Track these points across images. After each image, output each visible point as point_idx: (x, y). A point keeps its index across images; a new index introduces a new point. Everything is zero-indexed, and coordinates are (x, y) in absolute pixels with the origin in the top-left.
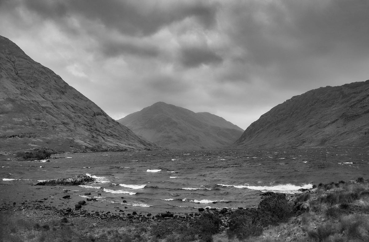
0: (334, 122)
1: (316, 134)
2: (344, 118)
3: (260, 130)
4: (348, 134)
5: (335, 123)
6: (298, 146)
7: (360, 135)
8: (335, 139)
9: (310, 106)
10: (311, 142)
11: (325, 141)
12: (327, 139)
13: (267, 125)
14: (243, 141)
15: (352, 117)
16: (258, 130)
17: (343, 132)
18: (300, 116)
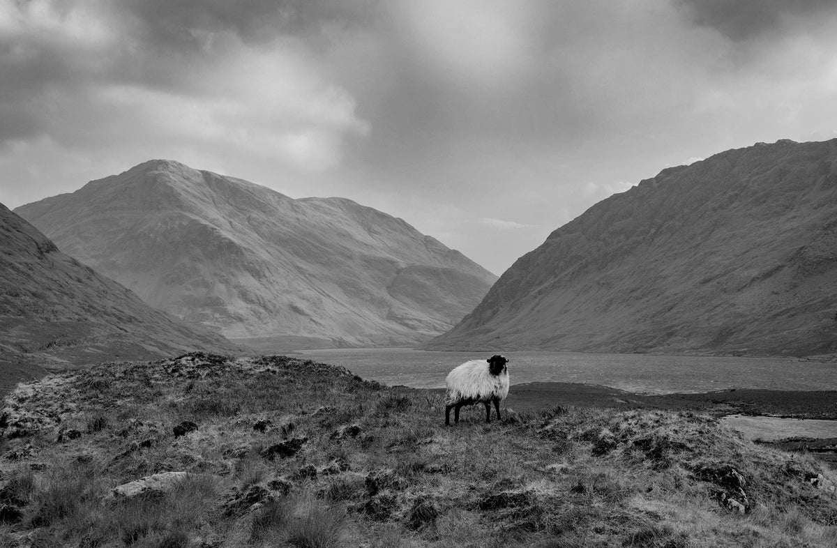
0: (767, 275)
1: (709, 311)
2: (796, 267)
3: (545, 285)
4: (793, 315)
5: (772, 278)
6: (651, 347)
7: (822, 319)
8: (755, 329)
9: (715, 210)
10: (690, 335)
11: (730, 333)
12: (735, 328)
13: (571, 270)
14: (488, 320)
15: (819, 263)
16: (541, 283)
17: (784, 308)
18: (679, 243)
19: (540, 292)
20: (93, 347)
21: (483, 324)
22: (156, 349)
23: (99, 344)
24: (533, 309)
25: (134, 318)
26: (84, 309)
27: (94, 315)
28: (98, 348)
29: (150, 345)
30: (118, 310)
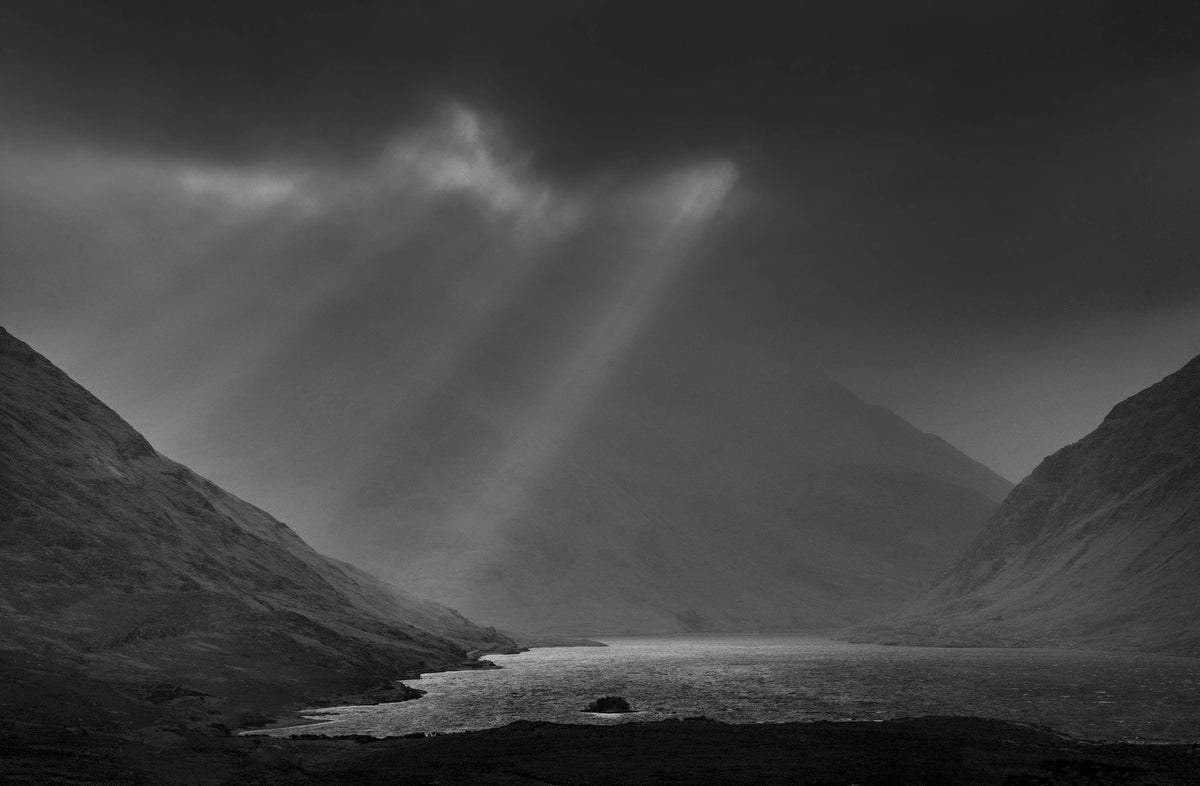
3: (1100, 513)
13: (1152, 483)
14: (982, 582)
16: (1091, 509)
19: (1087, 528)
20: (203, 640)
21: (973, 589)
22: (315, 642)
23: (216, 634)
24: (1071, 562)
25: (287, 581)
26: (195, 566)
27: (213, 577)
28: (212, 641)
29: (307, 635)
30: (258, 566)
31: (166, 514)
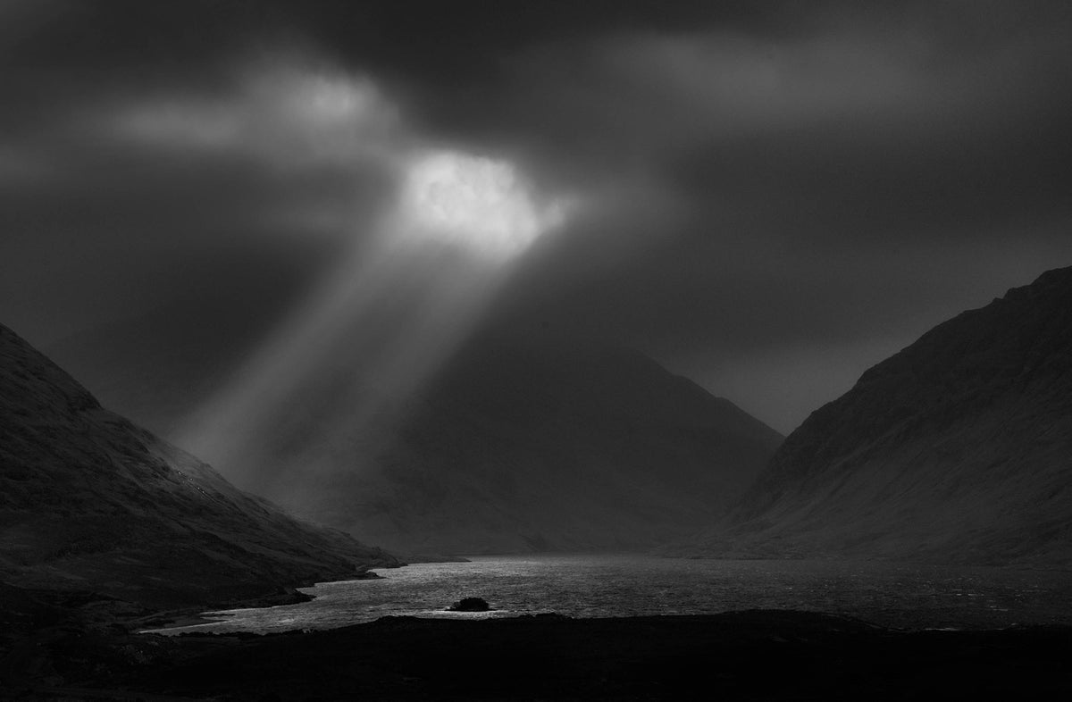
19: (846, 466)
31: (107, 455)
